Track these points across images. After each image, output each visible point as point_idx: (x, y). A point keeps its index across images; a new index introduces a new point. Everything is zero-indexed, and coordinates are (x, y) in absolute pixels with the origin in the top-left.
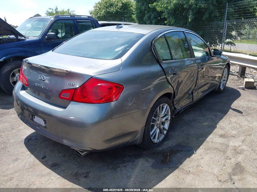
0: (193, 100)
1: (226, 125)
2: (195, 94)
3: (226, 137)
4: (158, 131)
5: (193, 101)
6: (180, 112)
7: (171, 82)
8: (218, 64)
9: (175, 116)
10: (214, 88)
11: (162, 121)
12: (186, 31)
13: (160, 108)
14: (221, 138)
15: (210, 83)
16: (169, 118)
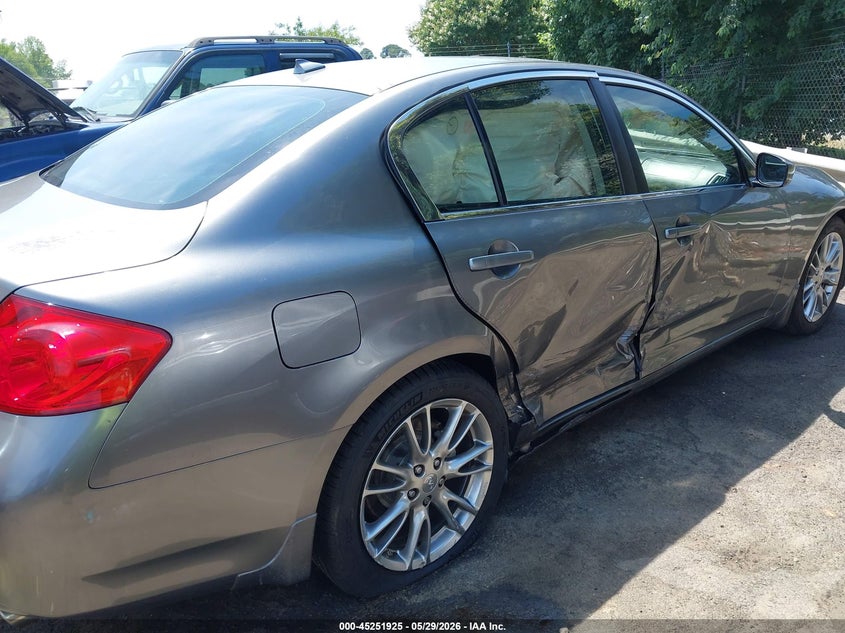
0: (637, 373)
1: (773, 497)
2: (648, 348)
3: (751, 563)
4: (421, 516)
5: (637, 378)
6: (563, 429)
7: (485, 307)
8: (788, 220)
9: (533, 445)
10: (766, 315)
11: (446, 473)
12: (602, 79)
13: (419, 421)
14: (725, 571)
15: (736, 301)
16: (489, 461)
